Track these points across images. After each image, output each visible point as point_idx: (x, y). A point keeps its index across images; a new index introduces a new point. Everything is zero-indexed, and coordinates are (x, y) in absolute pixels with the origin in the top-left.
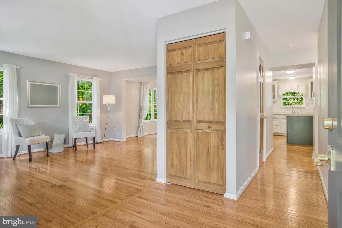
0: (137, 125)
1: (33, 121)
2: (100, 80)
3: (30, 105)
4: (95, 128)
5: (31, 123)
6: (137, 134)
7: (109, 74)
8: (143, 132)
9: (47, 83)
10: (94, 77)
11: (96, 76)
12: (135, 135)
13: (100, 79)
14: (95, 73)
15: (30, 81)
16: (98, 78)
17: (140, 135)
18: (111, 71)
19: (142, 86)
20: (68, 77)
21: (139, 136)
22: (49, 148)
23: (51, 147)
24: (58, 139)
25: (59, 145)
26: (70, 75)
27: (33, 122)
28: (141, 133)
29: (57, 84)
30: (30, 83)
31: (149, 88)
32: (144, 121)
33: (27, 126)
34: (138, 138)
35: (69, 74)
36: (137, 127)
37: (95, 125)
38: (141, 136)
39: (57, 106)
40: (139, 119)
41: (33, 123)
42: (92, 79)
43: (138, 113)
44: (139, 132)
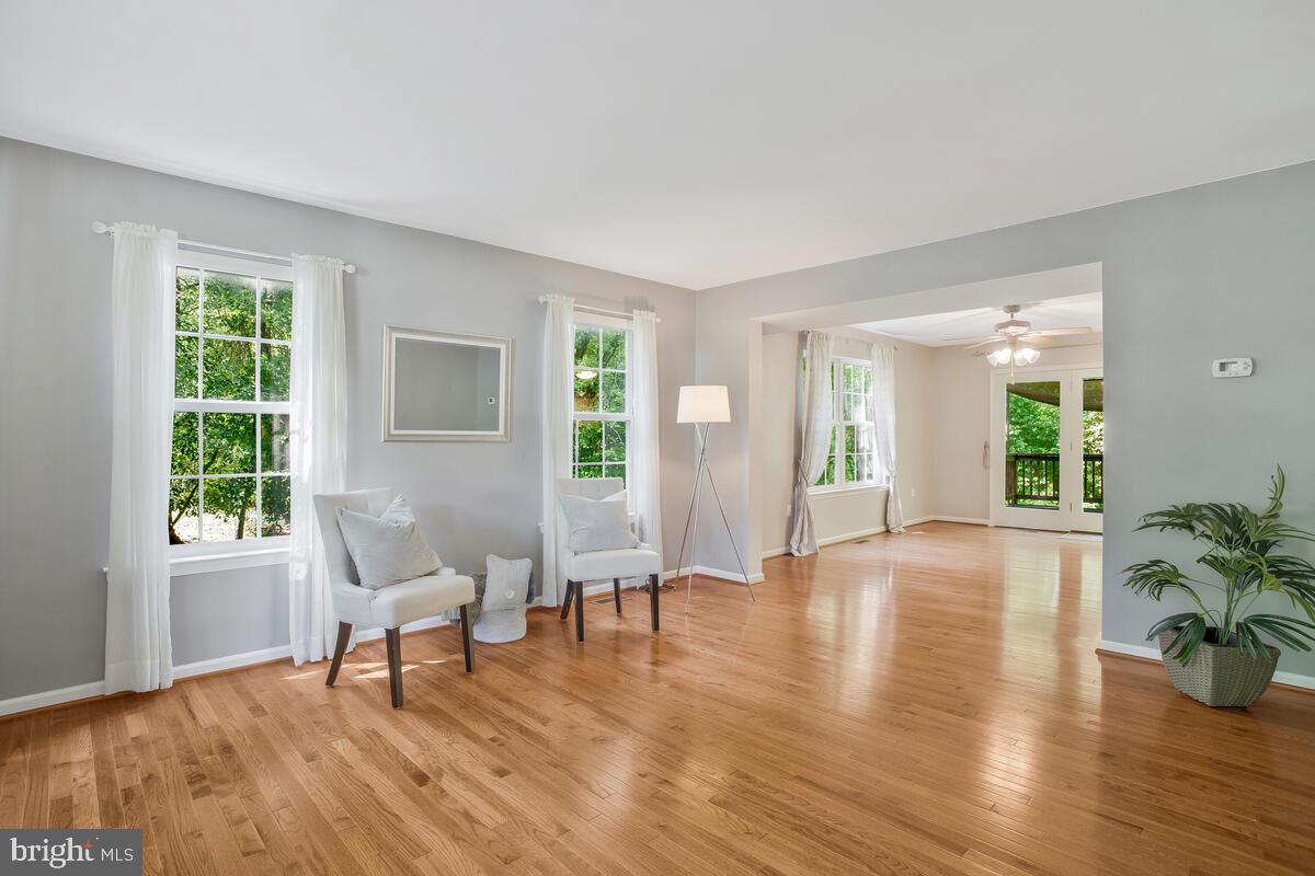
0: (789, 507)
1: (404, 503)
2: (656, 323)
3: (393, 432)
4: (641, 523)
5: (395, 516)
6: (788, 544)
7: (689, 299)
8: (811, 538)
9: (458, 336)
10: (635, 311)
11: (643, 305)
12: (781, 550)
13: (659, 320)
14: (638, 295)
15: (393, 329)
16: (651, 316)
17: (799, 550)
18: (696, 287)
19: (808, 346)
20: (537, 310)
21: (796, 554)
22: (470, 620)
23: (478, 617)
24: (507, 578)
25: (508, 609)
26: (546, 303)
27: (407, 509)
28: (806, 540)
29: (495, 341)
30: (395, 335)
31: (832, 357)
32: (812, 491)
33: (381, 533)
34: (795, 562)
35: (541, 299)
36: (789, 514)
37: (640, 512)
38: (805, 552)
39: (495, 433)
40: (796, 483)
41: (406, 518)
42: (627, 318)
43: (792, 461)
44: (796, 536)
